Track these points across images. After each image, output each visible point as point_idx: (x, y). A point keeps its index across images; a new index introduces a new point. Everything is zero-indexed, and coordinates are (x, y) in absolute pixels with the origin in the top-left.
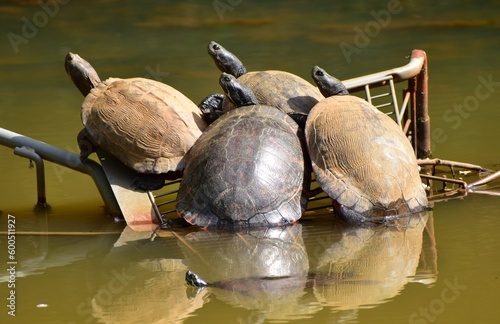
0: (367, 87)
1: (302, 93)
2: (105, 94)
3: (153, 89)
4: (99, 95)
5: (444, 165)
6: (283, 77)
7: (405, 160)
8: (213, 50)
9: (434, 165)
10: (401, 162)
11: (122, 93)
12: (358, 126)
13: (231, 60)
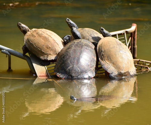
0: (117, 35)
1: (96, 36)
2: (32, 34)
3: (48, 33)
4: (30, 34)
5: (141, 61)
6: (90, 30)
7: (129, 58)
8: (67, 21)
9: (138, 61)
10: (128, 59)
11: (37, 33)
12: (114, 47)
13: (73, 24)
